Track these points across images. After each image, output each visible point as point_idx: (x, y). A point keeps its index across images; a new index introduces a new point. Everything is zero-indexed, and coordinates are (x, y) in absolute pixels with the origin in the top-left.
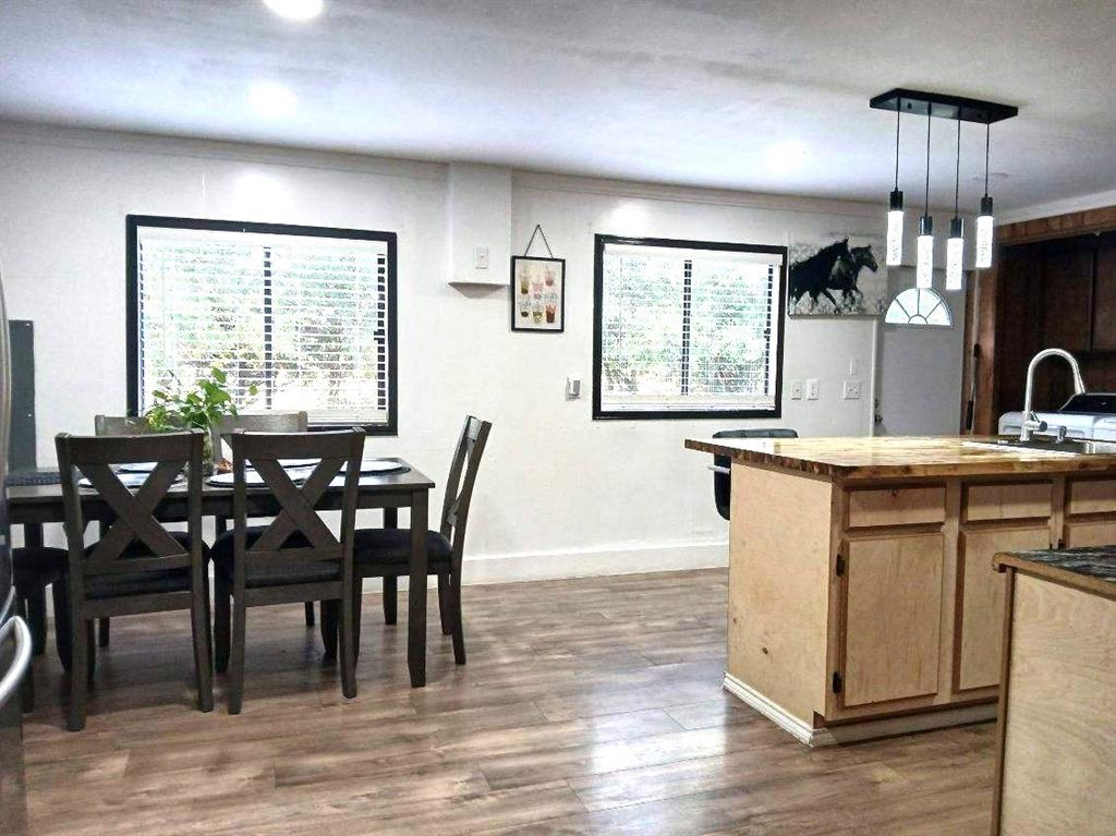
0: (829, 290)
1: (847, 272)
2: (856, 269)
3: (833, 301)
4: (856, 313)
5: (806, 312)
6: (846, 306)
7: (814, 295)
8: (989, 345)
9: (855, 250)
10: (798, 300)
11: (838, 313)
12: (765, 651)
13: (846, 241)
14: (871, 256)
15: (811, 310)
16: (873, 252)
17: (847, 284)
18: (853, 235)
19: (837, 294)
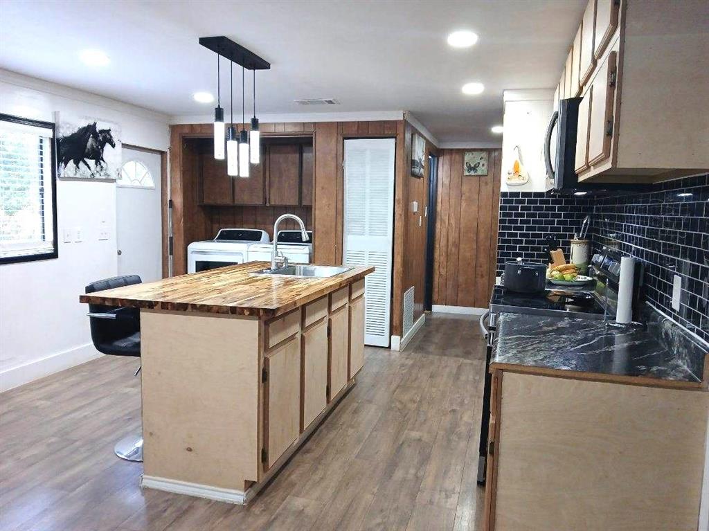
0: (86, 159)
1: (97, 147)
2: (103, 145)
3: (89, 168)
4: (104, 178)
5: (72, 175)
6: (98, 172)
7: (77, 163)
8: (179, 201)
9: (102, 131)
10: (66, 166)
11: (92, 178)
12: (190, 450)
13: (95, 124)
14: (111, 137)
15: (75, 174)
16: (112, 134)
17: (97, 156)
18: (100, 120)
19: (91, 162)
